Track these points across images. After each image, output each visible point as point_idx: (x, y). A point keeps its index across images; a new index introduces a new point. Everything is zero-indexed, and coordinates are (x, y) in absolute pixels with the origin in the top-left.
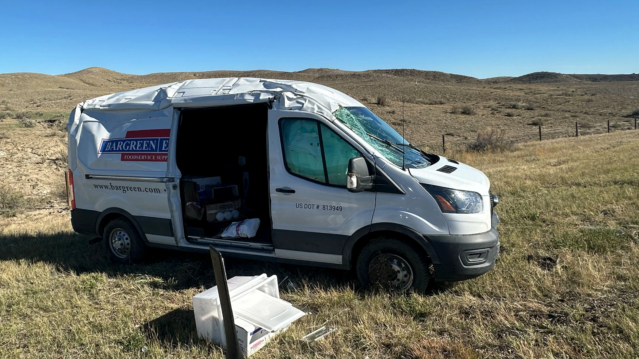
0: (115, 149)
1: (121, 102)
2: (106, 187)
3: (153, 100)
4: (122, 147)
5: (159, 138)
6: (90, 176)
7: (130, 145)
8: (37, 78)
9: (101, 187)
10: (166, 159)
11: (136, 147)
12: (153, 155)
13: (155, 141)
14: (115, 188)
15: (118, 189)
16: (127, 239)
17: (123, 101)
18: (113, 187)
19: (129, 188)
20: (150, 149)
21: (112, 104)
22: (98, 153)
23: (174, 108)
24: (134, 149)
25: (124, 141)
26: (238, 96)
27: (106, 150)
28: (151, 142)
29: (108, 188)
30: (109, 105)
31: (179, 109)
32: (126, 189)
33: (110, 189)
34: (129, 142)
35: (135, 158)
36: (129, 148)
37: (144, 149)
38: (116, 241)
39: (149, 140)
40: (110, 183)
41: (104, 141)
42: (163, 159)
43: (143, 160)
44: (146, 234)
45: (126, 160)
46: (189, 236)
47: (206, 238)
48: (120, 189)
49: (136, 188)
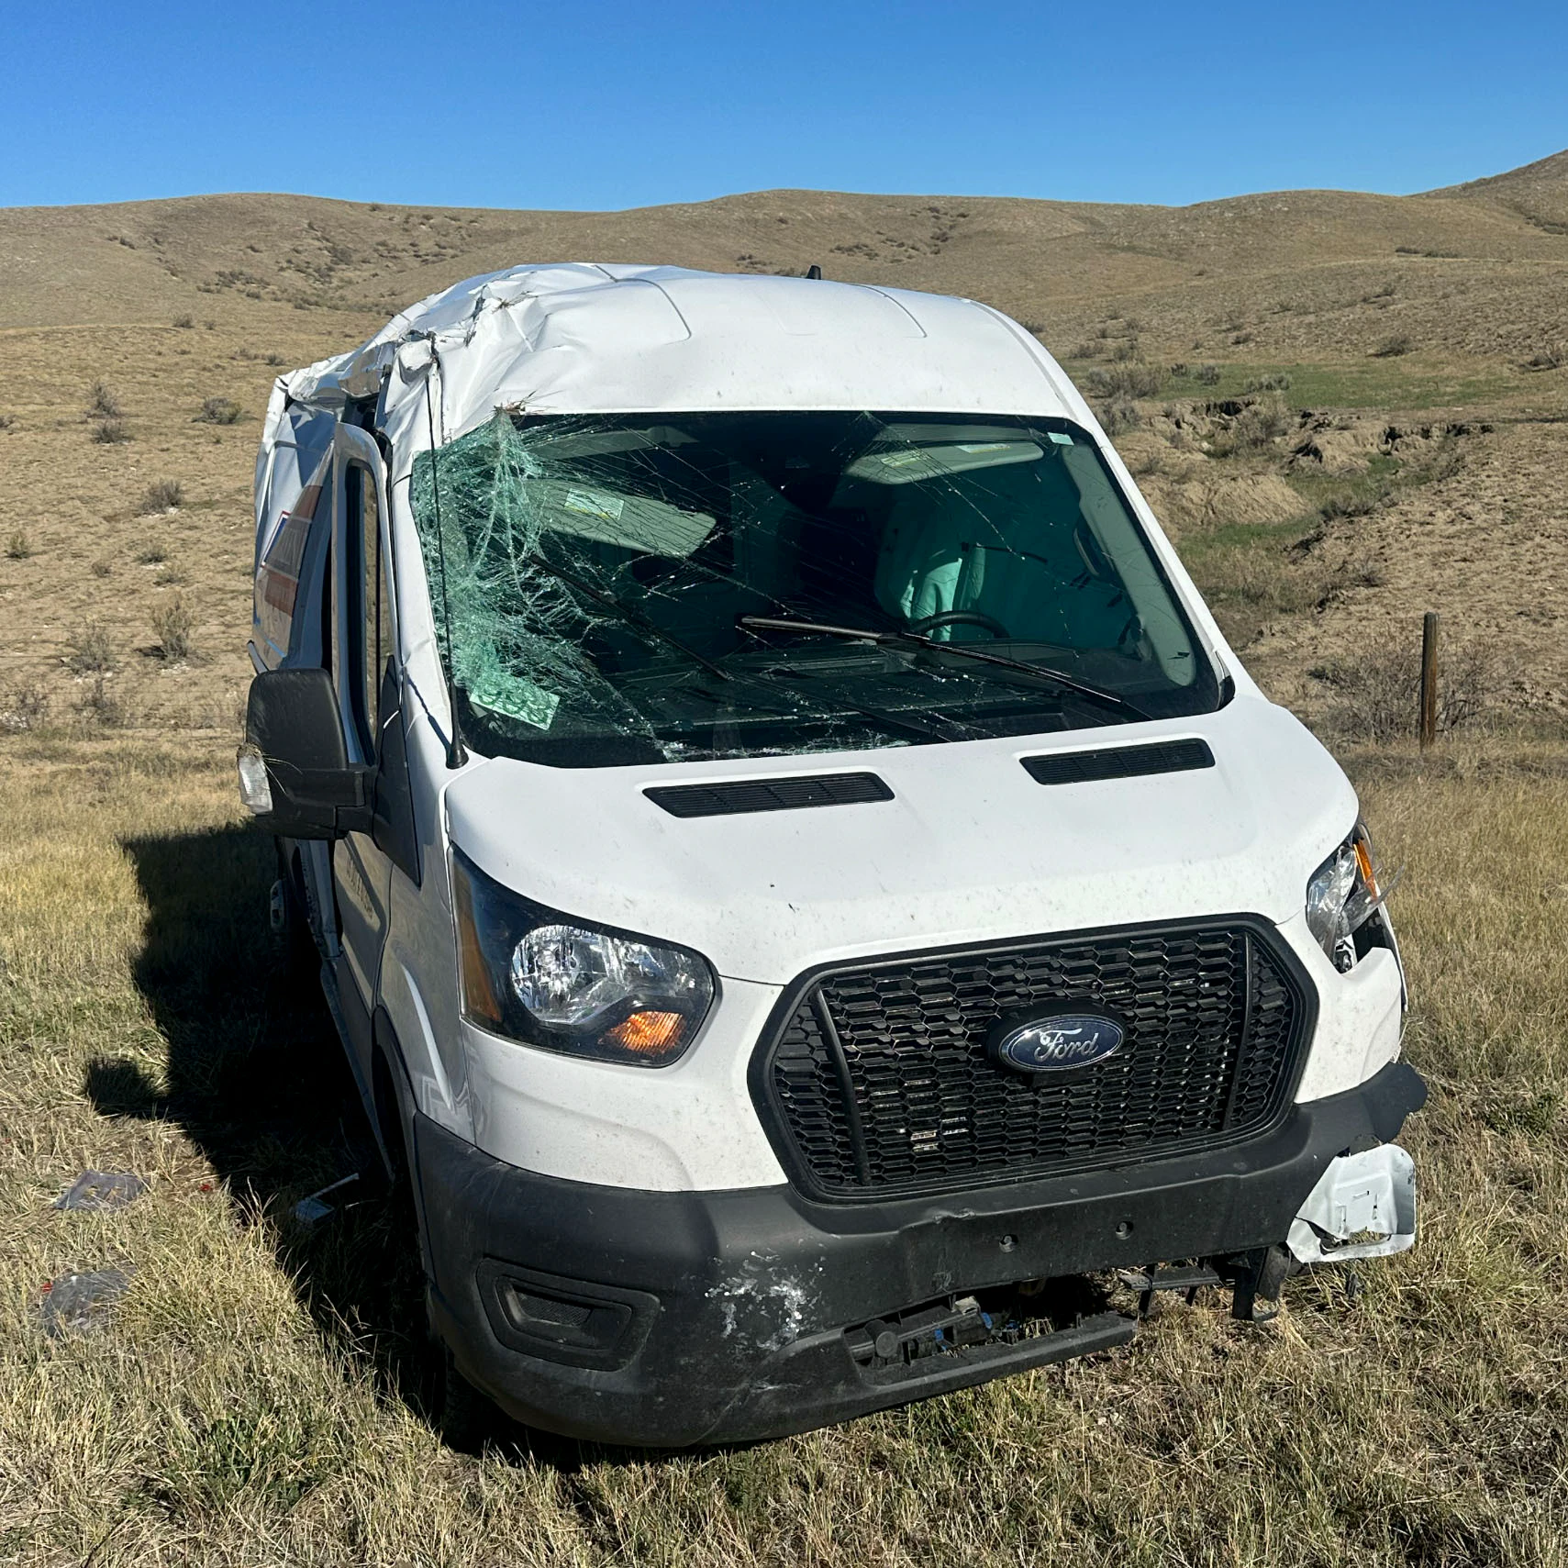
8: (1320, 214)
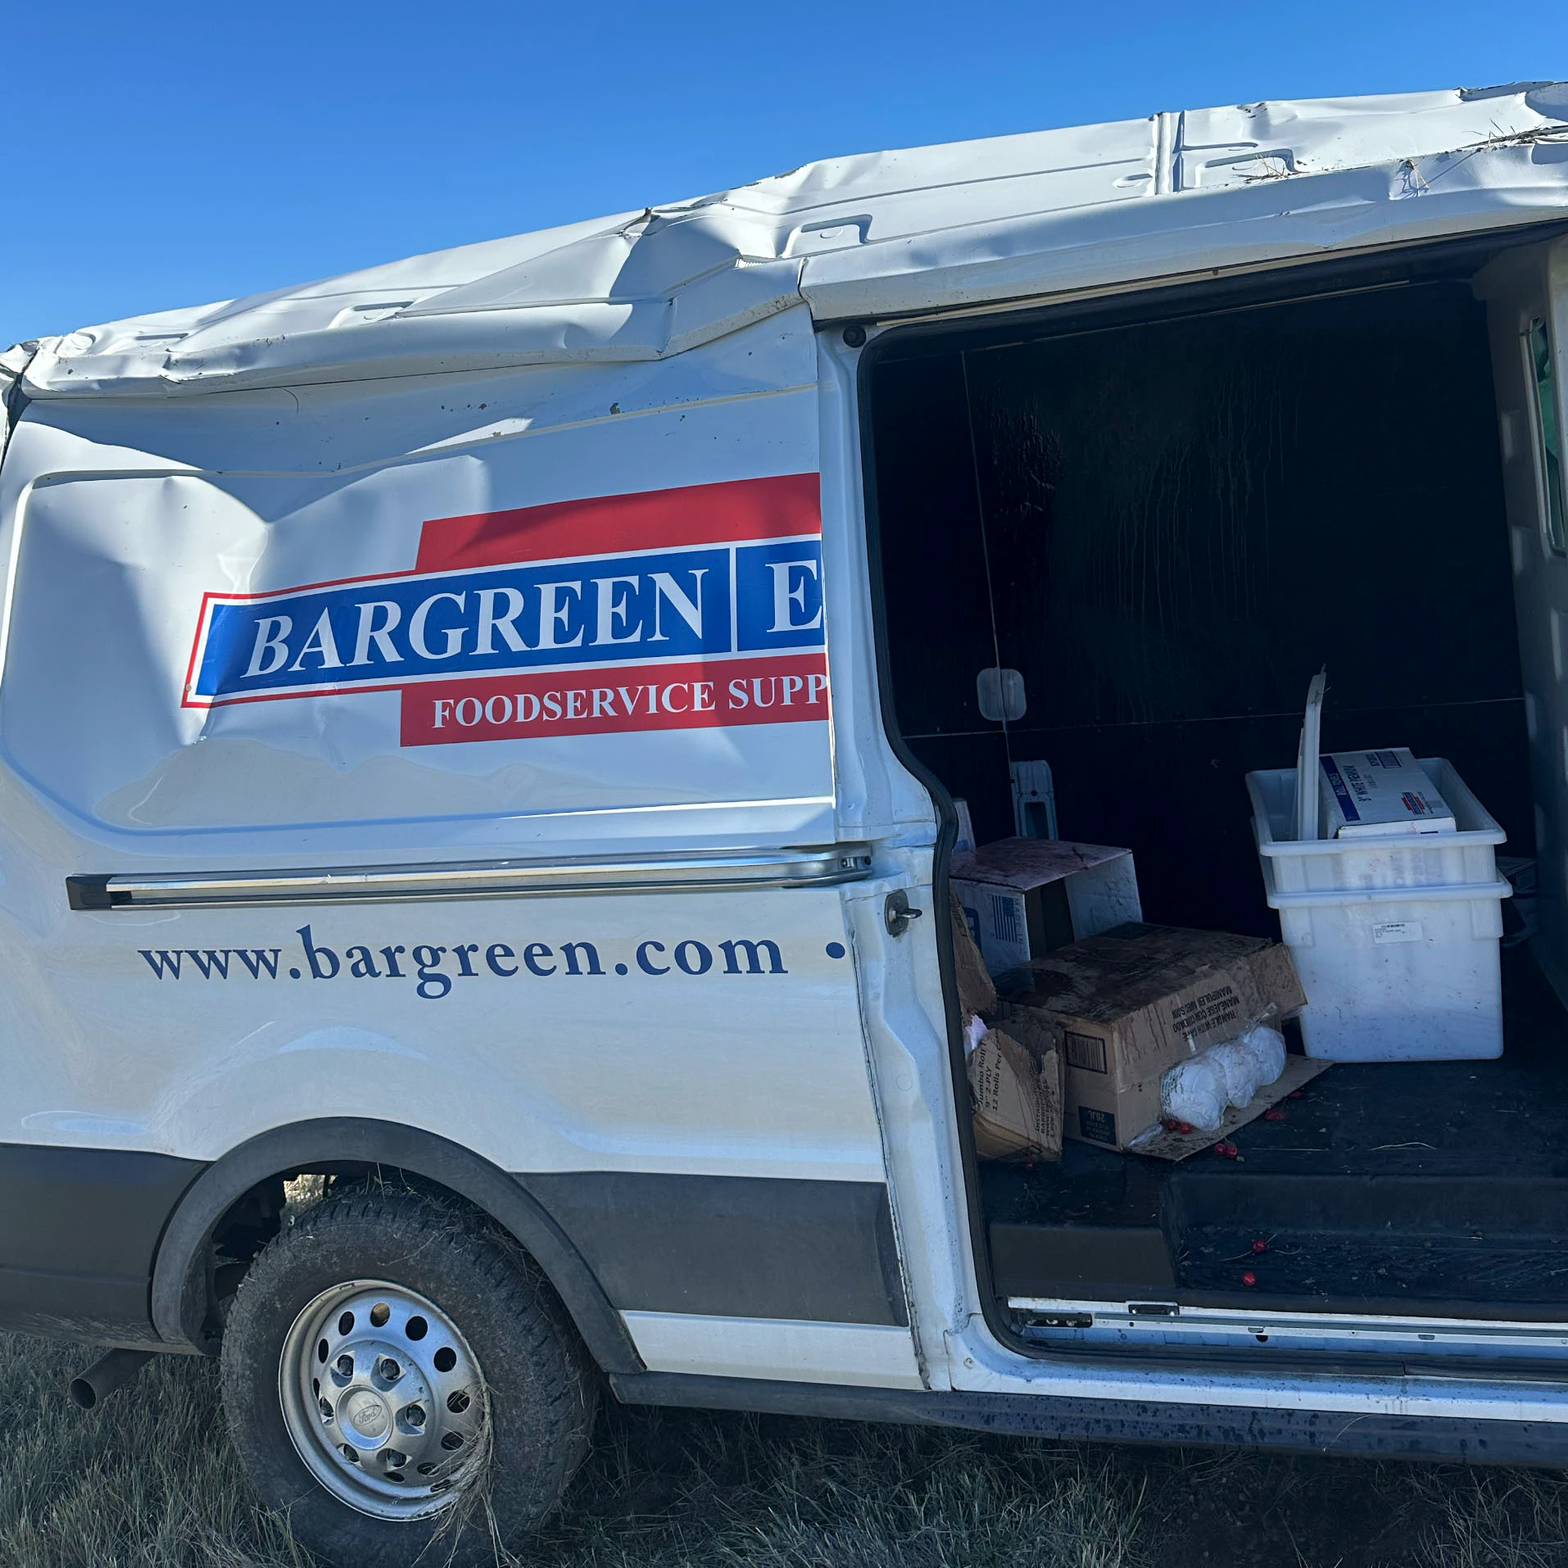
0: (332, 660)
1: (334, 325)
2: (259, 962)
3: (605, 294)
4: (400, 637)
5: (733, 546)
6: (110, 888)
7: (470, 619)
9: (211, 963)
10: (813, 700)
11: (528, 625)
12: (690, 681)
13: (699, 573)
14: (345, 964)
15: (371, 971)
16: (445, 1360)
17: (344, 319)
18: (322, 959)
19: (477, 961)
20: (658, 637)
21: (268, 343)
22: (185, 704)
23: (818, 326)
24: (516, 644)
25: (409, 597)
26: (1415, 173)
27: (254, 670)
28: (664, 582)
29: (273, 971)
30: (244, 354)
31: (851, 329)
32: (449, 965)
33: (295, 974)
34: (460, 600)
35: (528, 713)
36: (470, 640)
37: (604, 636)
38: (358, 1389)
39: (644, 568)
40: (305, 933)
41: (217, 608)
42: (787, 701)
43: (604, 725)
44: (625, 1315)
45: (454, 734)
46: (1015, 1303)
47: (1186, 1311)
48: (394, 972)
49: (547, 952)
